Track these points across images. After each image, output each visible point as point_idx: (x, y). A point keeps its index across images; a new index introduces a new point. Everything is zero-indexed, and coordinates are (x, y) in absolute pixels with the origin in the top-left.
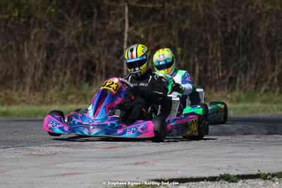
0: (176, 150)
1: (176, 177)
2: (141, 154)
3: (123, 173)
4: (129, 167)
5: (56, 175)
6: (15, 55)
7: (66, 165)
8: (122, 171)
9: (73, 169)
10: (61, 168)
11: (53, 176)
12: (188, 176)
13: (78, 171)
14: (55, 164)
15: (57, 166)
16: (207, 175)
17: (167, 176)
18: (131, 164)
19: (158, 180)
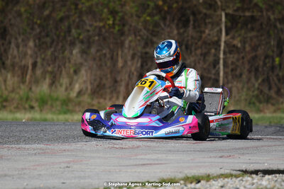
0: (265, 146)
1: (261, 169)
2: (227, 148)
3: (207, 164)
4: (213, 160)
5: (136, 165)
6: (109, 64)
7: (148, 157)
8: (205, 162)
9: (154, 160)
10: (142, 159)
11: (133, 165)
12: (275, 167)
13: (160, 162)
14: (136, 155)
15: (138, 157)
17: (252, 167)
18: (216, 157)
19: (242, 171)
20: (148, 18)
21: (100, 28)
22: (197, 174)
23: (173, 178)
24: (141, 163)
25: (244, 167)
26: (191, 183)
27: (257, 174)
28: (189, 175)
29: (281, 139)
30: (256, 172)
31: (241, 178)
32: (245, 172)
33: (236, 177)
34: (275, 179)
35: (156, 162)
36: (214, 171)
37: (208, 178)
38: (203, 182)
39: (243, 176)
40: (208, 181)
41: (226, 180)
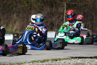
0: (79, 49)
1: (78, 57)
3: (59, 55)
4: (61, 53)
5: (35, 55)
6: (26, 20)
8: (59, 54)
11: (34, 55)
12: (82, 56)
13: (43, 54)
15: (36, 52)
16: (89, 56)
17: (74, 56)
18: (62, 52)
19: (71, 57)
20: (40, 4)
21: (23, 8)
22: (56, 58)
23: (48, 59)
24: (37, 54)
25: (72, 56)
26: (54, 61)
27: (76, 59)
28: (53, 59)
29: (84, 46)
30: (76, 58)
31: (71, 60)
32: (72, 58)
33: (69, 59)
34: (82, 60)
35: (42, 54)
36: (62, 57)
37: (60, 59)
38: (58, 61)
39: (71, 59)
40: (60, 61)
41: (66, 60)
